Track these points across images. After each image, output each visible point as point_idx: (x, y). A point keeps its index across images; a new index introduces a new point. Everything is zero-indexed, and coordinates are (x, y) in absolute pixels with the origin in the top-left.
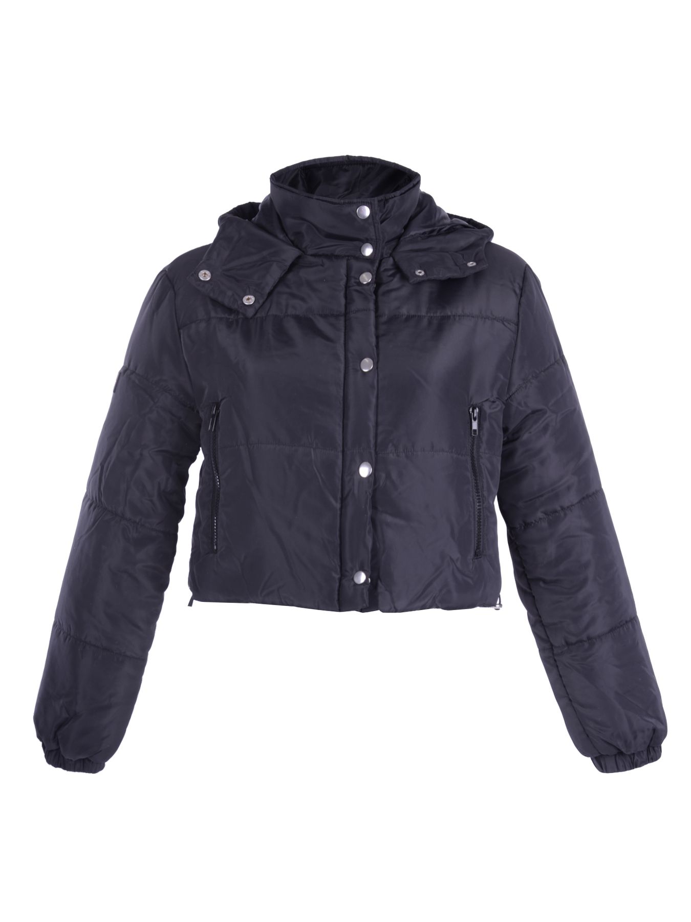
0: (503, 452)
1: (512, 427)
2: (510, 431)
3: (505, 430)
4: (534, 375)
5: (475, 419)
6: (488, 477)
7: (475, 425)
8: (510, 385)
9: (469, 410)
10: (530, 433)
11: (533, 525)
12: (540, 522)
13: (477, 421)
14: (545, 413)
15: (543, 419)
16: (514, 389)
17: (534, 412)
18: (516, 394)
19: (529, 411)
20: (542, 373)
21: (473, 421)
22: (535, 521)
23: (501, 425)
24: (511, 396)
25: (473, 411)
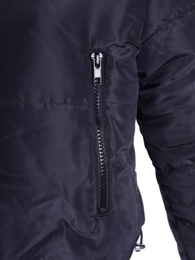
0: (140, 97)
1: (151, 72)
2: (148, 76)
3: (142, 75)
4: (177, 15)
5: (98, 66)
6: (117, 129)
7: (98, 73)
8: (146, 26)
9: (90, 55)
10: (174, 79)
11: (178, 170)
12: (187, 168)
13: (100, 68)
14: (191, 59)
15: (189, 65)
16: (151, 32)
17: (176, 58)
18: (154, 37)
19: (172, 56)
20: (188, 12)
21: (95, 68)
22: (181, 167)
23: (136, 71)
24: (148, 39)
25: (95, 58)
